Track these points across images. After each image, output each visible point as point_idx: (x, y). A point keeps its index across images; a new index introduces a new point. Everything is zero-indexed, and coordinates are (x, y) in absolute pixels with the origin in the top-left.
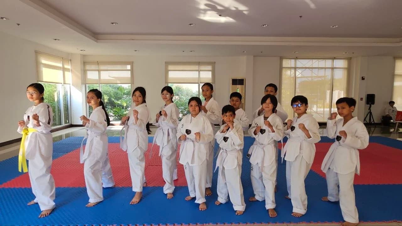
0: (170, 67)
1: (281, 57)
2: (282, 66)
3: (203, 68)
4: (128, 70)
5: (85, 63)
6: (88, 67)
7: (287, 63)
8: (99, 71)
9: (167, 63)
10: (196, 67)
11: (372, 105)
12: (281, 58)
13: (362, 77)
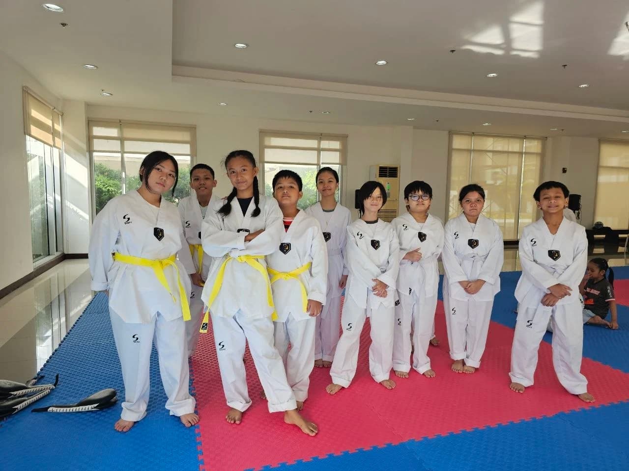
1: (449, 132)
2: (452, 146)
5: (91, 123)
7: (459, 142)
8: (122, 140)
9: (263, 133)
12: (451, 134)
13: (564, 169)
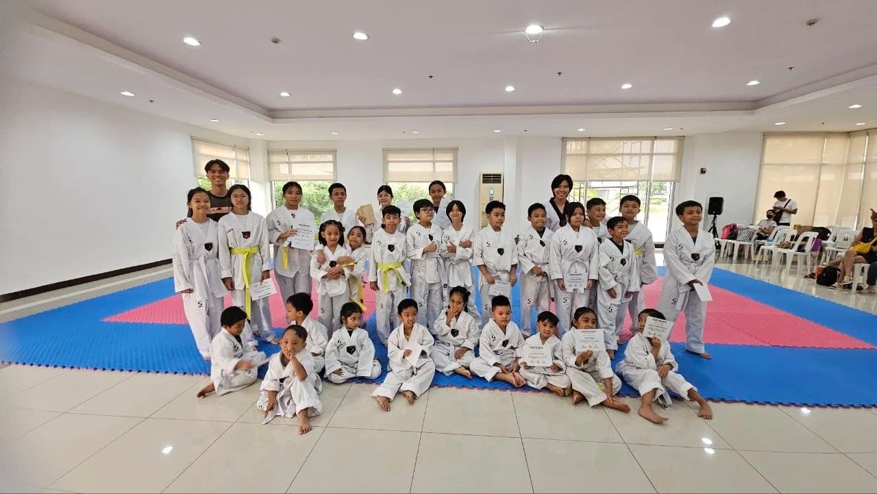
0: (391, 157)
1: (563, 138)
2: (566, 152)
3: (439, 157)
4: (329, 162)
5: (269, 153)
6: (275, 158)
7: (574, 148)
9: (386, 151)
10: (429, 157)
11: (717, 216)
12: (565, 140)
13: (702, 169)
